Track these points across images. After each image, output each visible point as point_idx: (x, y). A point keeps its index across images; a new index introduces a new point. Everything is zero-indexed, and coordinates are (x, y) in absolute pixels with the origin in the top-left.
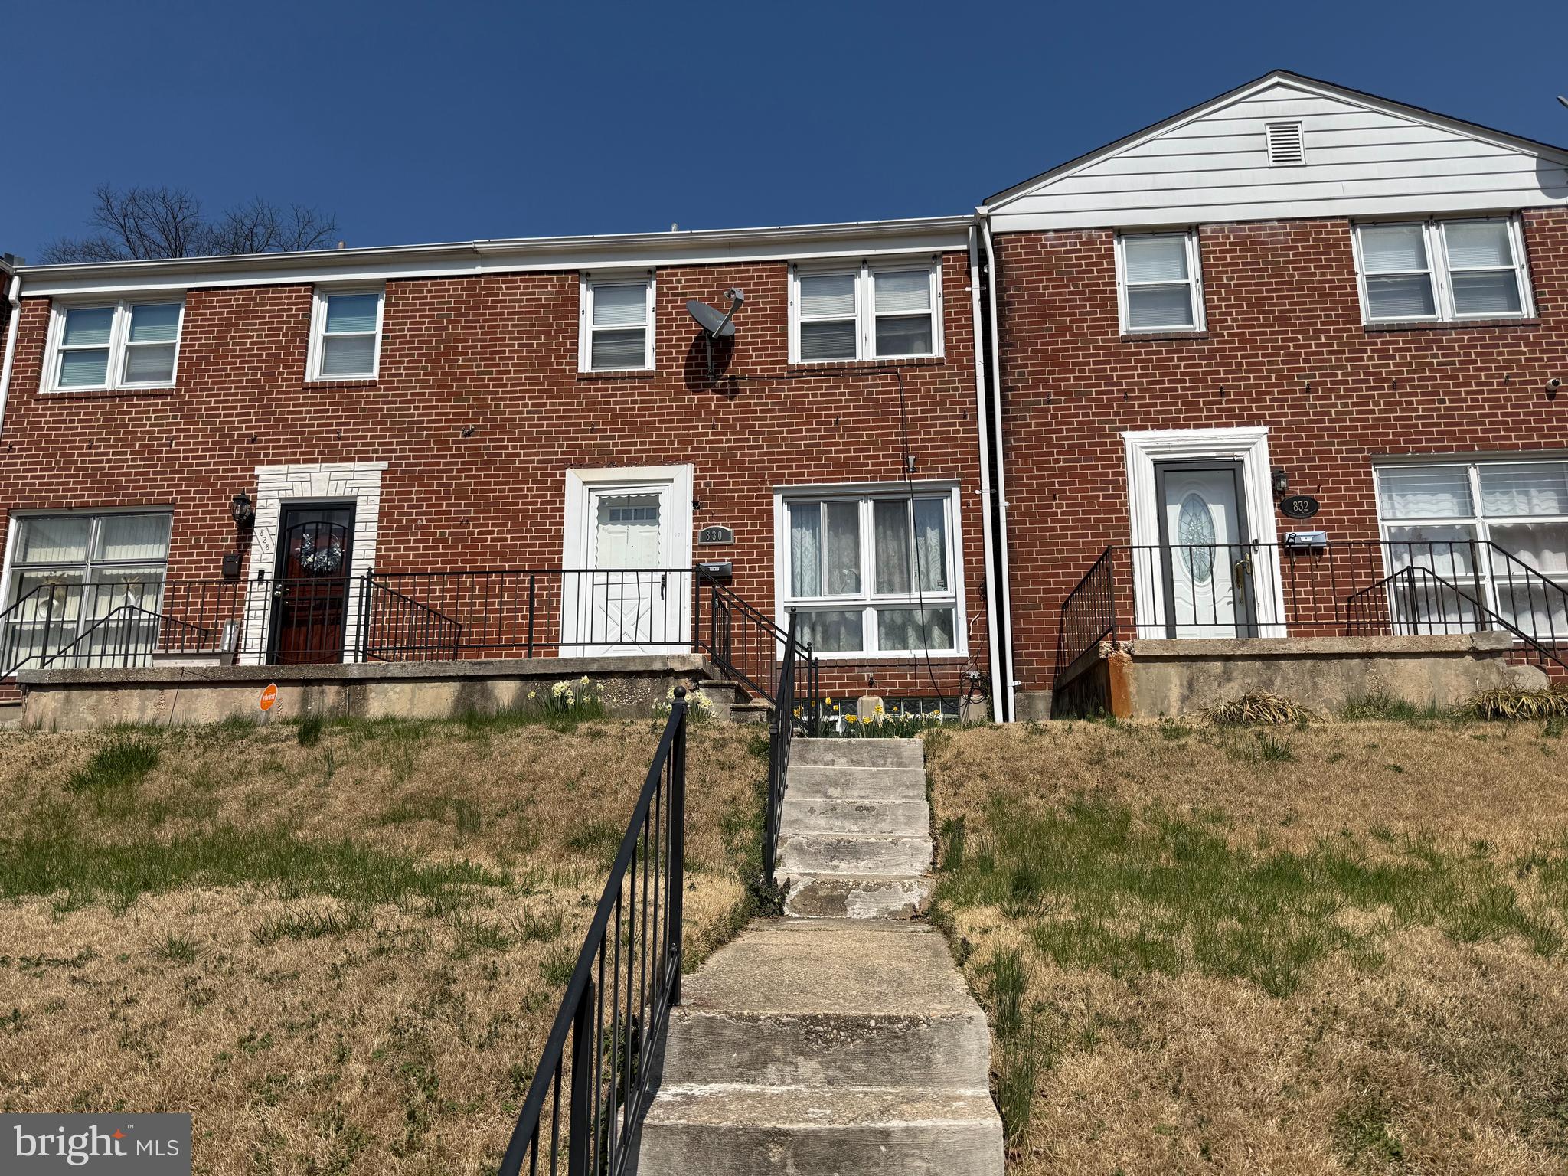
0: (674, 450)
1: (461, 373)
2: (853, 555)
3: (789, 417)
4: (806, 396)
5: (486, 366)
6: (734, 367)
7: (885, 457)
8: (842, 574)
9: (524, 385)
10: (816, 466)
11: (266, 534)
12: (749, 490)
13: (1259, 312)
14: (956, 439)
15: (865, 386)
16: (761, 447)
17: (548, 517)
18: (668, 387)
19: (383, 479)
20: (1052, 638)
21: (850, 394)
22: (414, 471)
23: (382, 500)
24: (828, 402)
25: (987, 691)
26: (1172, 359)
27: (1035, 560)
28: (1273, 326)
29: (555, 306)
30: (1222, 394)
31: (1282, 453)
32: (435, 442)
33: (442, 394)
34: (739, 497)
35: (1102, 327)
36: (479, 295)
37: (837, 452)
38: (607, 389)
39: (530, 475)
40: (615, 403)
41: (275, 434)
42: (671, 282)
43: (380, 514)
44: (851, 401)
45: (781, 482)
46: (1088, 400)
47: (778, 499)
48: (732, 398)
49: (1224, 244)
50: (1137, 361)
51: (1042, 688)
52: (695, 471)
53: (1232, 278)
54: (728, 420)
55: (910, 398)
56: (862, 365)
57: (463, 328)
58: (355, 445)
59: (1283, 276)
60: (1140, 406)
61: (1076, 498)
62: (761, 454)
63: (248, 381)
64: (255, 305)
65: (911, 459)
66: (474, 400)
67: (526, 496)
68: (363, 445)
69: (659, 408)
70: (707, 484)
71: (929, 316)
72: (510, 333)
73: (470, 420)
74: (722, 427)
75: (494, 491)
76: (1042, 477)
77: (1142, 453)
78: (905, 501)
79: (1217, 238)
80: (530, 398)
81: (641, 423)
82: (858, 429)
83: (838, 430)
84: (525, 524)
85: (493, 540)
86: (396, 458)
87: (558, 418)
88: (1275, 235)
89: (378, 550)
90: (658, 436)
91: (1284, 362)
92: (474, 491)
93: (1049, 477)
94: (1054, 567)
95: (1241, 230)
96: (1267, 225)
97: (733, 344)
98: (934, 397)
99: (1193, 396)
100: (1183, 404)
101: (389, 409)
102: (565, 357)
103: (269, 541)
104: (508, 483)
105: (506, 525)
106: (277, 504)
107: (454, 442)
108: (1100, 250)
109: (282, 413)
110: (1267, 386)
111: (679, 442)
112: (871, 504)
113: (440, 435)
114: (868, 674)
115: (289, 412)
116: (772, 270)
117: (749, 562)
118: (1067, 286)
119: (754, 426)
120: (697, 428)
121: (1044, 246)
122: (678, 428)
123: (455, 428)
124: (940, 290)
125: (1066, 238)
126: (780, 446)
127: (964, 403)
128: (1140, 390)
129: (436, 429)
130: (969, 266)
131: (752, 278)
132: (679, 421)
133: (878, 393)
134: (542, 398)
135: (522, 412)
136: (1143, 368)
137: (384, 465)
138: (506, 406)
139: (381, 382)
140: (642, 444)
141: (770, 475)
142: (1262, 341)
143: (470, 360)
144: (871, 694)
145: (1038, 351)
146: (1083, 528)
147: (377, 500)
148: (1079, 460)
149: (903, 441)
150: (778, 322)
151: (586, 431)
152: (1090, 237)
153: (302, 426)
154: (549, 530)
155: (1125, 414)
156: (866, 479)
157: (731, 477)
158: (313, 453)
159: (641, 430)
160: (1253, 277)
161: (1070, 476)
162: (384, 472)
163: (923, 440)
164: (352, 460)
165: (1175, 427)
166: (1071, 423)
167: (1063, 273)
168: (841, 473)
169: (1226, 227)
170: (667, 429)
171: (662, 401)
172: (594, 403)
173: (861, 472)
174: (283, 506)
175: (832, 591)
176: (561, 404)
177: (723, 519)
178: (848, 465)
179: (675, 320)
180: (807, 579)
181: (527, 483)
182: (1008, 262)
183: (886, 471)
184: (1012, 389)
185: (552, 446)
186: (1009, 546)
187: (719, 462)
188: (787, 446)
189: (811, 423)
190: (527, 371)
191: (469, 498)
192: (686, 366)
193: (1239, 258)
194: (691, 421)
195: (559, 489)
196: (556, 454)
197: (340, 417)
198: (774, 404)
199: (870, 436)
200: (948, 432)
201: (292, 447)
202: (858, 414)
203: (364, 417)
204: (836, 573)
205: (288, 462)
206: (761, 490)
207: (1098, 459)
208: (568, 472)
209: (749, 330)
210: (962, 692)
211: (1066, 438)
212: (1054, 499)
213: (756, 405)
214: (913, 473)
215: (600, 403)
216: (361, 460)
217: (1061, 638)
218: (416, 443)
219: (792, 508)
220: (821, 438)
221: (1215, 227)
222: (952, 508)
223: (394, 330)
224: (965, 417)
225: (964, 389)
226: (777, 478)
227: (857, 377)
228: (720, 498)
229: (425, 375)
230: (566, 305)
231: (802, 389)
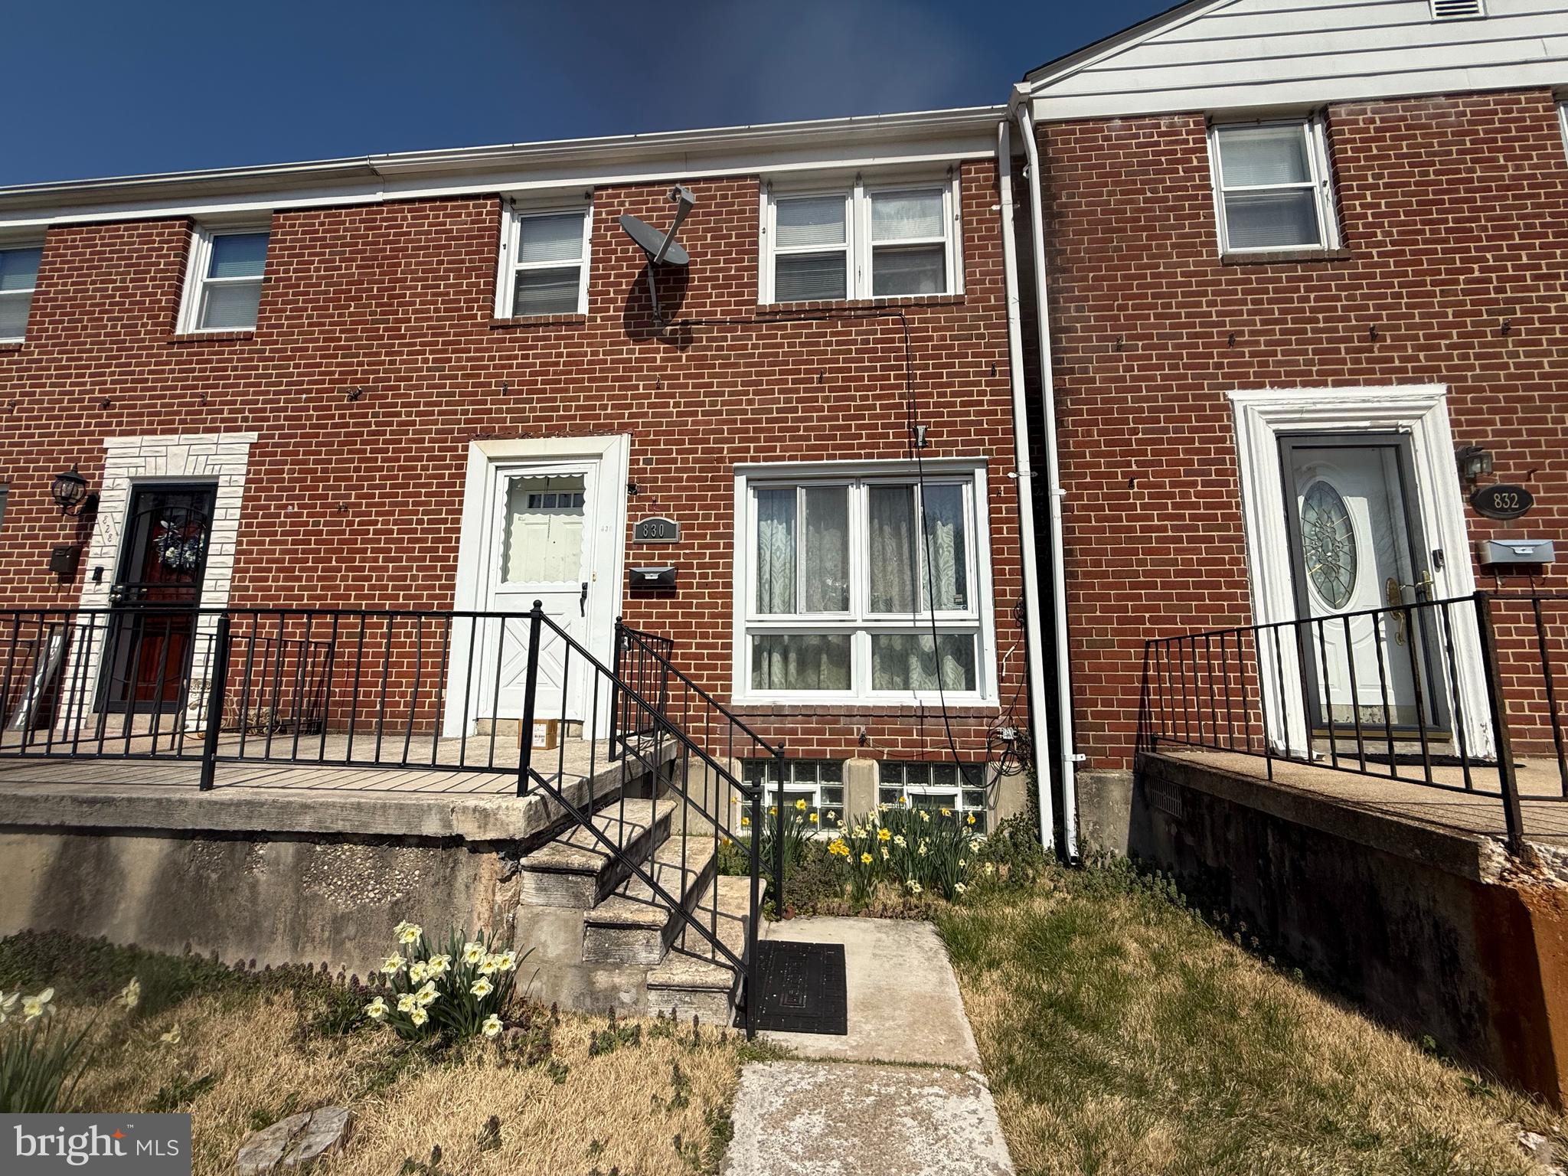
0: (607, 417)
1: (353, 323)
2: (839, 558)
3: (758, 374)
4: (781, 345)
5: (382, 313)
6: (688, 310)
7: (884, 426)
8: (824, 583)
9: (425, 335)
10: (792, 439)
11: (110, 521)
12: (701, 470)
13: (1424, 223)
14: (981, 403)
15: (858, 333)
16: (720, 412)
17: (444, 503)
18: (603, 336)
19: (251, 455)
20: (1132, 691)
21: (838, 343)
22: (288, 445)
23: (248, 481)
24: (809, 353)
25: (1028, 758)
26: (1297, 290)
27: (1105, 574)
28: (1446, 241)
29: (469, 238)
30: (1374, 338)
31: (1469, 423)
32: (315, 409)
33: (328, 348)
34: (689, 479)
35: (1194, 245)
36: (380, 228)
37: (820, 419)
38: (526, 339)
39: (425, 450)
40: (535, 356)
41: (131, 398)
42: (612, 205)
43: (245, 499)
44: (840, 352)
45: (745, 460)
46: (1176, 346)
47: (740, 482)
48: (683, 349)
49: (1367, 130)
50: (1245, 292)
51: (1118, 766)
52: (633, 443)
53: (1381, 176)
54: (677, 377)
55: (920, 348)
56: (855, 306)
57: (358, 267)
58: (221, 412)
59: (1458, 171)
60: (1252, 354)
61: (1162, 485)
62: (719, 422)
63: (107, 335)
64: (123, 244)
65: (921, 429)
66: (365, 355)
67: (419, 477)
68: (231, 412)
69: (590, 362)
70: (647, 462)
71: (942, 245)
72: (412, 272)
73: (358, 381)
74: (670, 386)
75: (381, 469)
76: (1113, 454)
77: (1260, 422)
78: (910, 488)
79: (1356, 122)
80: (432, 352)
81: (566, 382)
82: (848, 389)
83: (822, 390)
84: (416, 513)
85: (376, 532)
86: (269, 428)
87: (464, 376)
88: (1443, 115)
89: (239, 543)
90: (586, 398)
91: (1465, 292)
92: (357, 470)
93: (1123, 454)
94: (1133, 586)
95: (1391, 110)
96: (1430, 102)
97: (687, 280)
98: (952, 347)
99: (1330, 341)
100: (1315, 352)
101: (265, 368)
102: (477, 300)
103: (112, 532)
104: (398, 460)
105: (392, 513)
106: (126, 484)
107: (337, 408)
108: (1187, 142)
109: (142, 373)
110: (1441, 326)
111: (614, 407)
112: (864, 490)
113: (321, 399)
114: (859, 728)
115: (150, 372)
116: (740, 188)
117: (700, 566)
118: (1142, 192)
119: (711, 385)
120: (637, 387)
121: (1107, 138)
122: (613, 388)
123: (340, 390)
124: (958, 211)
125: (1139, 127)
126: (745, 412)
127: (993, 355)
128: (1252, 333)
129: (318, 391)
130: (998, 179)
131: (714, 197)
132: (614, 379)
133: (876, 341)
134: (445, 351)
135: (421, 370)
136: (1254, 302)
137: (253, 436)
138: (403, 362)
139: (259, 335)
140: (567, 408)
141: (731, 450)
142: (1430, 262)
143: (365, 306)
144: (863, 755)
145: (1103, 278)
146: (1175, 528)
147: (242, 480)
148: (1165, 431)
149: (909, 406)
150: (746, 252)
151: (497, 393)
152: (1172, 125)
153: (163, 388)
154: (445, 521)
155: (1230, 365)
156: (859, 456)
157: (679, 452)
158: (172, 422)
159: (566, 390)
160: (1412, 175)
161: (1154, 453)
162: (252, 445)
163: (937, 405)
164: (217, 430)
165: (1305, 384)
166: (1153, 378)
167: (1135, 173)
168: (825, 448)
169: (1369, 107)
170: (598, 389)
171: (593, 354)
172: (509, 358)
173: (851, 447)
174: (135, 487)
175: (810, 608)
176: (468, 359)
177: (667, 508)
178: (834, 437)
179: (615, 252)
180: (778, 588)
181: (421, 459)
182: (1058, 160)
183: (887, 445)
184: (1067, 330)
185: (455, 413)
186: (1067, 553)
187: (664, 433)
188: (754, 412)
189: (786, 382)
190: (430, 319)
191: (350, 479)
192: (627, 309)
193: (1390, 148)
194: (630, 379)
195: (461, 467)
196: (459, 422)
197: (208, 378)
198: (737, 356)
199: (865, 398)
200: (971, 394)
201: (150, 414)
202: (849, 370)
203: (236, 377)
204: (816, 583)
205: (144, 432)
206: (718, 470)
207: (1192, 430)
208: (472, 444)
209: (709, 262)
210: (991, 758)
211: (1146, 399)
212: (1131, 486)
213: (714, 357)
214: (924, 449)
215: (516, 357)
216: (227, 430)
217: (1145, 691)
218: (293, 409)
219: (762, 495)
220: (799, 400)
221: (1352, 107)
222: (976, 497)
223: (277, 272)
224: (993, 374)
225: (992, 336)
226: (740, 453)
227: (847, 321)
228: (664, 480)
229: (310, 325)
230: (483, 237)
231: (775, 337)
